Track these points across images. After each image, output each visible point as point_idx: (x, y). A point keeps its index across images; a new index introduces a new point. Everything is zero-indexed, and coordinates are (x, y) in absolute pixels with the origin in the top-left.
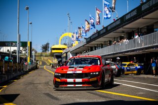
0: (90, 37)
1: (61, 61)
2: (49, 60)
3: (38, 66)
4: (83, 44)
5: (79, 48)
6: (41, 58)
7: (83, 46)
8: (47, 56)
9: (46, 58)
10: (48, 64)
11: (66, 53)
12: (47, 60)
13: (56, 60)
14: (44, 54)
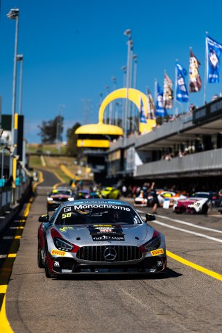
0: (208, 106)
1: (104, 172)
2: (63, 168)
3: (35, 185)
4: (181, 127)
5: (165, 138)
6: (40, 162)
7: (182, 131)
8: (58, 156)
9: (53, 162)
10: (63, 181)
11: (123, 150)
12: (58, 168)
13: (88, 170)
14: (48, 149)
